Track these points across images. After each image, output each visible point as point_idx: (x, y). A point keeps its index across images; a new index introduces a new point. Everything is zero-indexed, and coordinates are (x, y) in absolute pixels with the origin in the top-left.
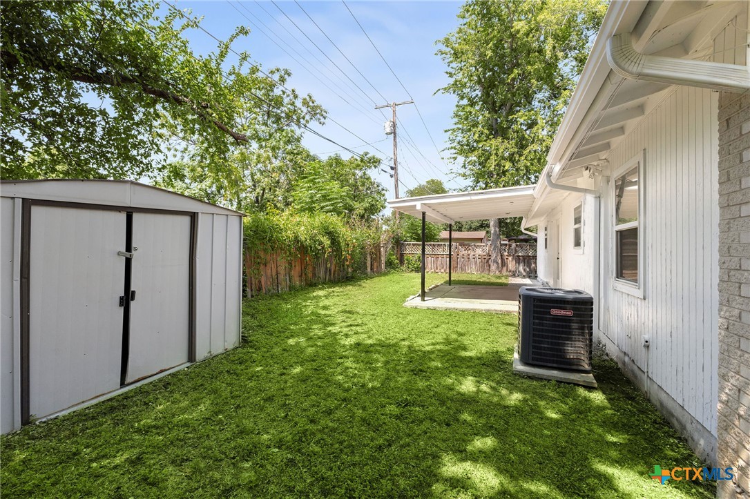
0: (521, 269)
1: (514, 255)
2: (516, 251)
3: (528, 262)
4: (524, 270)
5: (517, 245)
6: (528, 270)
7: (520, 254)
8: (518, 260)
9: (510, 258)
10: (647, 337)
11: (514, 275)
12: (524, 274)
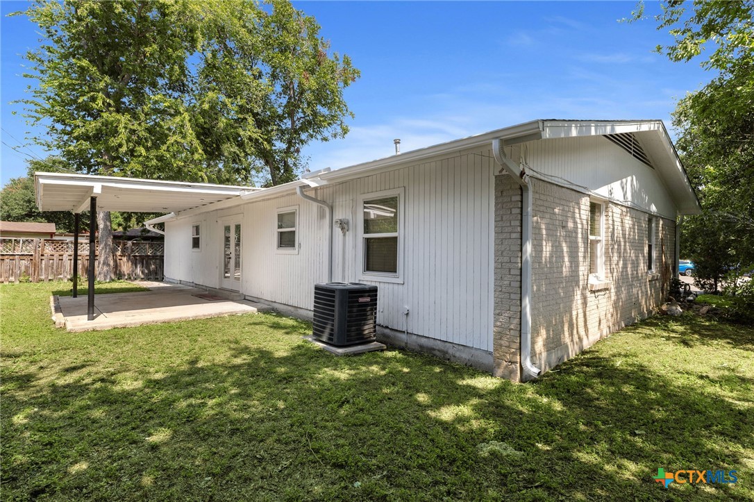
0: (138, 271)
1: (129, 255)
2: (132, 251)
3: (147, 262)
4: (142, 272)
5: (133, 243)
6: (146, 271)
7: (137, 254)
8: (135, 261)
9: (125, 259)
10: (407, 307)
11: (130, 278)
12: (142, 276)
